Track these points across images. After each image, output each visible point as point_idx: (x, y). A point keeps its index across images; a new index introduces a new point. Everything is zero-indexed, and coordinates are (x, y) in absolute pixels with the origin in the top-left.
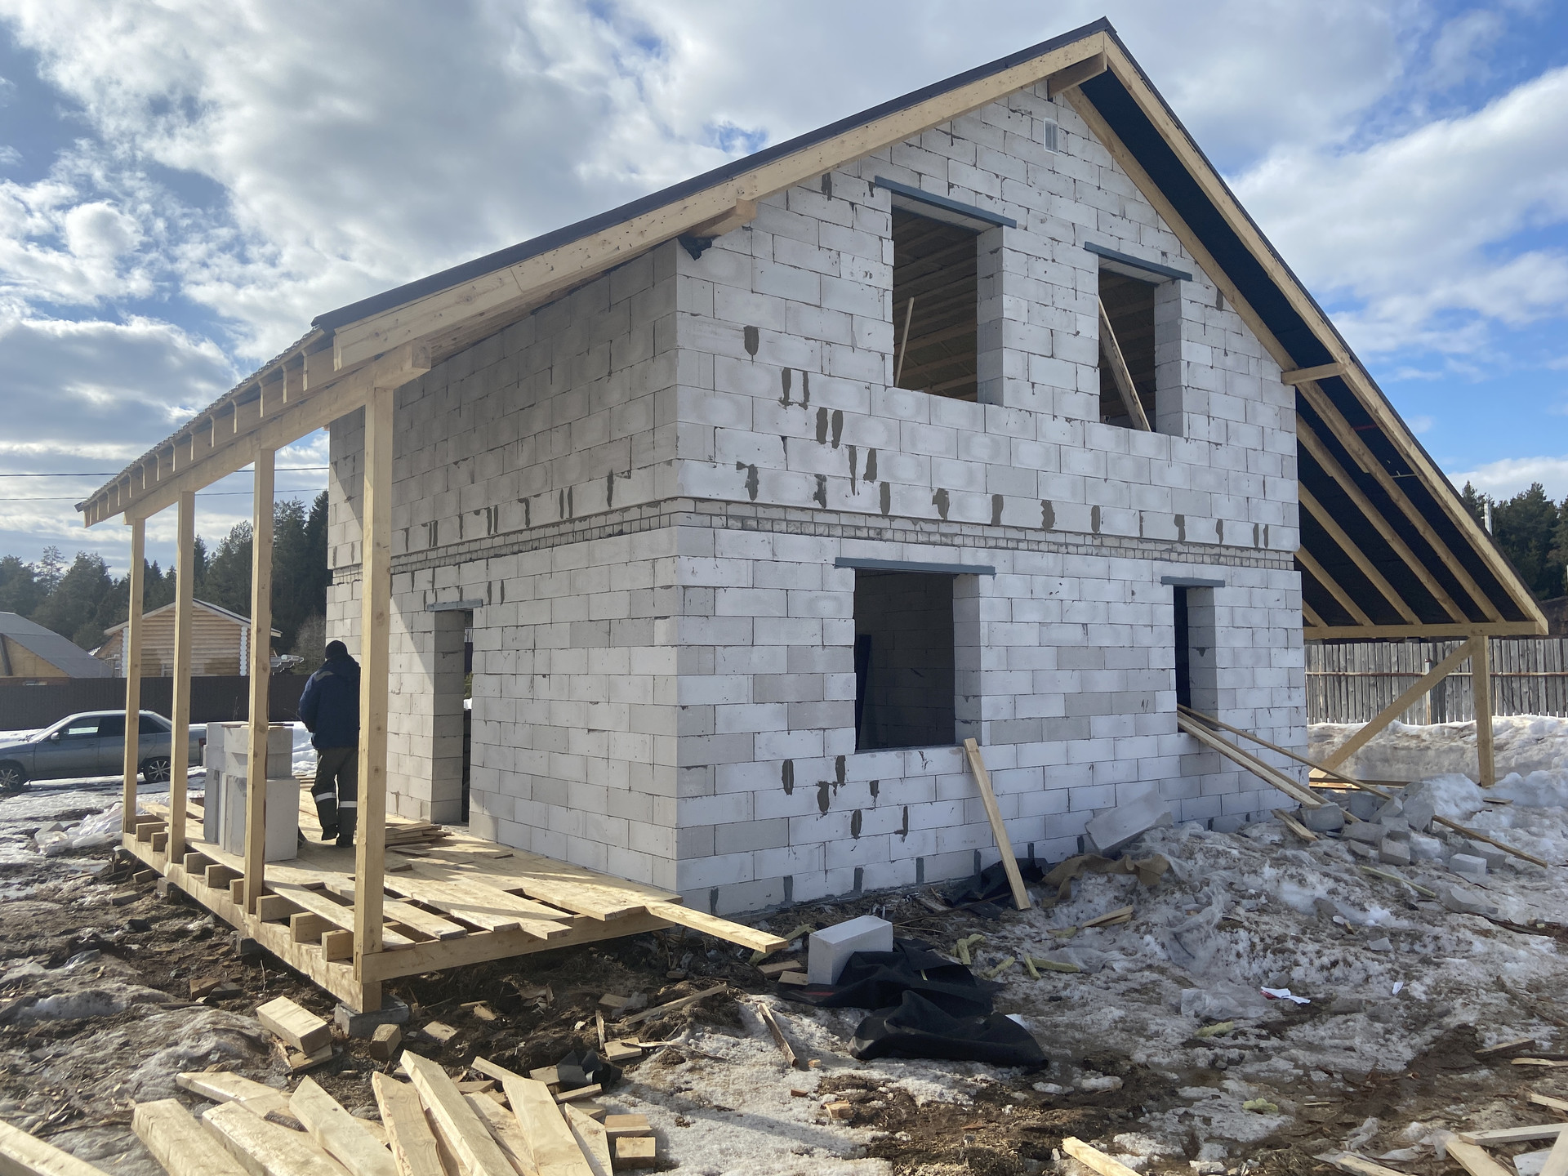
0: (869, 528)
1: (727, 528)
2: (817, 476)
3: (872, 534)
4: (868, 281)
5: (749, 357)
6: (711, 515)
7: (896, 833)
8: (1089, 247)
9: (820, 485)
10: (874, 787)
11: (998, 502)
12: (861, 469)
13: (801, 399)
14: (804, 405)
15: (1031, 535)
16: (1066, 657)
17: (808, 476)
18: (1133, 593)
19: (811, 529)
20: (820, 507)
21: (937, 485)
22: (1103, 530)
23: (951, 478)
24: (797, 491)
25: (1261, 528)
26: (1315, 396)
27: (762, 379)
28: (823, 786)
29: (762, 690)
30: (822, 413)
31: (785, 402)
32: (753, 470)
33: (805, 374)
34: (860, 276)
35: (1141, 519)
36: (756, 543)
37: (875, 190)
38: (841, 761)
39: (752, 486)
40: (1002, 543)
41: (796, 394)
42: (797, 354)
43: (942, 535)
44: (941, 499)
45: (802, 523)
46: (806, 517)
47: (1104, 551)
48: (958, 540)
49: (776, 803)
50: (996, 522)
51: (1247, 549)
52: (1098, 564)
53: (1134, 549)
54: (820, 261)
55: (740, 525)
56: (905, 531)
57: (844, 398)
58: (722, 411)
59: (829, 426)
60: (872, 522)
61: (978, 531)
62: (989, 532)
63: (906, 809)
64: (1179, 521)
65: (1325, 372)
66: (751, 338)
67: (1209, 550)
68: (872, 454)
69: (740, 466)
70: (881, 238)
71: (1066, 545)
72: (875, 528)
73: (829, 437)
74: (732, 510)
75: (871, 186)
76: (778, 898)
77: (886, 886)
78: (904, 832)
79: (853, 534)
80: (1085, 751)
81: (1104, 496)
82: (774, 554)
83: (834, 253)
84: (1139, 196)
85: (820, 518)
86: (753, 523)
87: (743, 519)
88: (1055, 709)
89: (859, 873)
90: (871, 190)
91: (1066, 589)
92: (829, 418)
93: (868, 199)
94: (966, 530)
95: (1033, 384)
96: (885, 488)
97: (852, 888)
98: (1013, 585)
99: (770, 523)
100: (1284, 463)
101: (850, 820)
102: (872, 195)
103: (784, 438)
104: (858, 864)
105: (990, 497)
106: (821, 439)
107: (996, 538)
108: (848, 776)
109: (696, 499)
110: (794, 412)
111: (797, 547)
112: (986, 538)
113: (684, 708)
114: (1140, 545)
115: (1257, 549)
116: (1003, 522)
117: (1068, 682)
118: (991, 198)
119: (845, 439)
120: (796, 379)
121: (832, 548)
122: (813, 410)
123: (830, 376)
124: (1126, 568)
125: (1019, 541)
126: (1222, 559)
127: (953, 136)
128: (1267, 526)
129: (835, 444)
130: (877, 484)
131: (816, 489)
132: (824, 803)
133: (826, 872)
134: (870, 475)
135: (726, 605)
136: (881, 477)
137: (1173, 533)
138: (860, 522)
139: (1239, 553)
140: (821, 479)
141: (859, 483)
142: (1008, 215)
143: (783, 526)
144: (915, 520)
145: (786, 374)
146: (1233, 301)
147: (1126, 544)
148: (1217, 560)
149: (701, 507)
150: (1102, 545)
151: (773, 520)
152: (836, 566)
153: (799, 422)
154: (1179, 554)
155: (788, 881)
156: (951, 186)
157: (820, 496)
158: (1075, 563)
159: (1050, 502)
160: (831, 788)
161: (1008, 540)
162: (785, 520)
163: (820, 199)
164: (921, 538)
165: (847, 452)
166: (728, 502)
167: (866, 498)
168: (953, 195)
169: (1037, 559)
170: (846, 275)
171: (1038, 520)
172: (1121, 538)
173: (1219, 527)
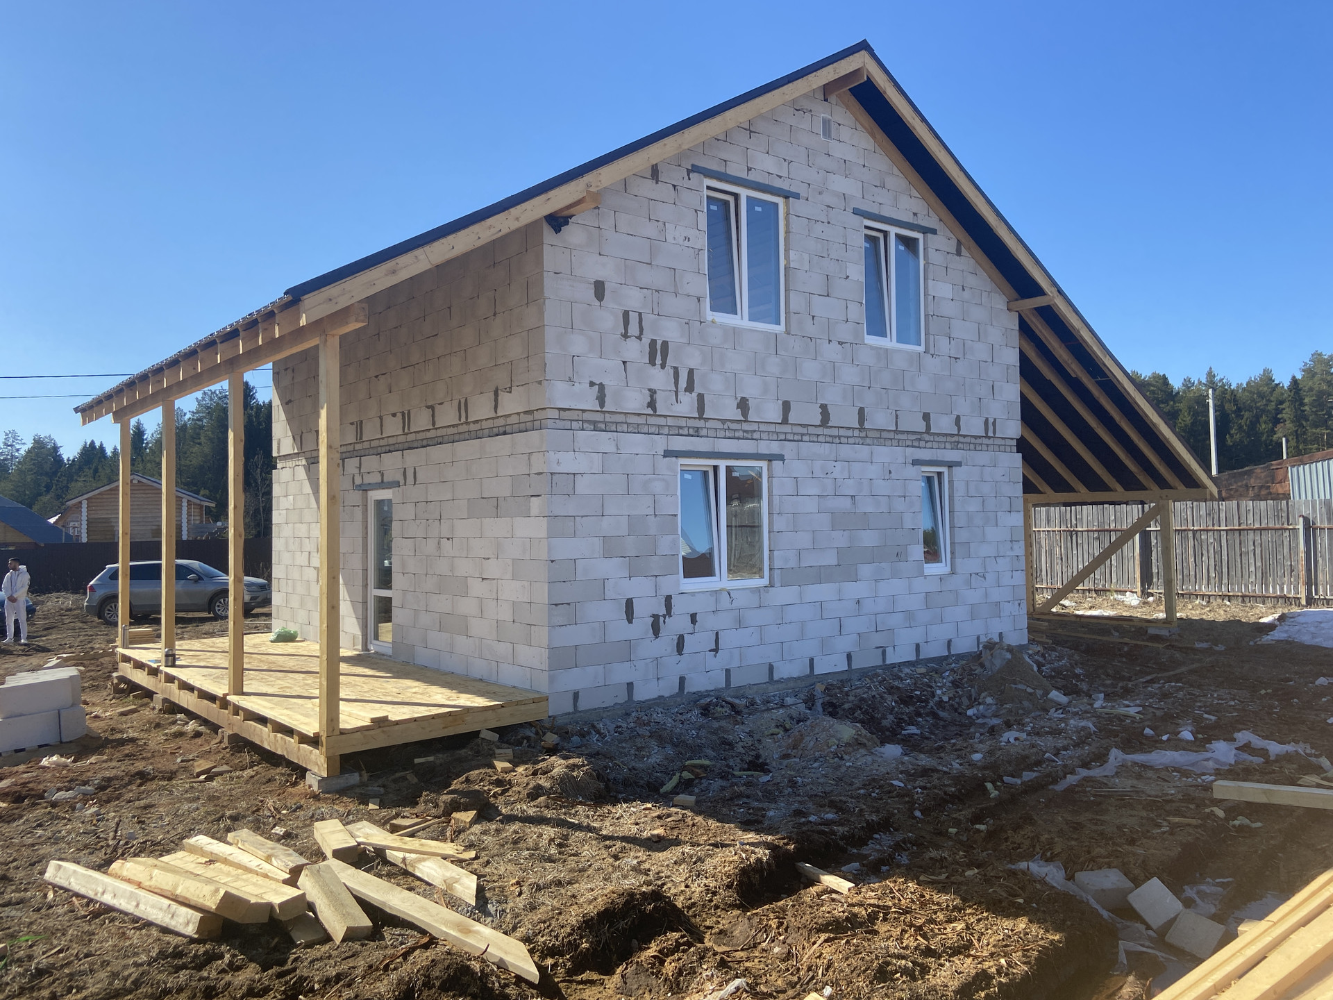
0: (689, 428)
1: (583, 430)
2: (649, 390)
3: (691, 431)
4: (687, 243)
5: (597, 303)
6: (571, 420)
7: (710, 651)
8: (856, 212)
9: (651, 396)
10: (694, 618)
11: (786, 406)
12: (683, 383)
13: (637, 334)
14: (639, 338)
15: (812, 430)
16: (838, 520)
17: (643, 390)
18: (890, 472)
19: (645, 429)
20: (652, 412)
21: (739, 395)
22: (867, 425)
23: (751, 389)
24: (635, 401)
25: (991, 421)
26: (1034, 320)
27: (608, 319)
28: (656, 617)
29: (610, 548)
30: (653, 343)
31: (625, 336)
32: (601, 387)
33: (640, 314)
34: (681, 241)
35: (897, 416)
36: (605, 441)
37: (691, 175)
38: (669, 600)
39: (601, 399)
40: (790, 437)
41: (633, 329)
42: (634, 300)
43: (746, 431)
44: (743, 405)
45: (638, 425)
46: (641, 420)
47: (868, 441)
48: (756, 436)
49: (621, 630)
50: (785, 421)
51: (980, 437)
52: (863, 451)
53: (891, 439)
54: (650, 230)
55: (592, 427)
56: (716, 429)
57: (670, 332)
58: (578, 344)
59: (658, 352)
60: (691, 423)
61: (772, 428)
62: (780, 428)
63: (717, 634)
64: (926, 417)
65: (1039, 302)
66: (599, 289)
67: (949, 439)
68: (691, 372)
69: (592, 384)
70: (696, 211)
71: (839, 437)
72: (693, 428)
73: (658, 361)
74: (587, 416)
75: (689, 172)
76: (623, 698)
77: (702, 689)
78: (716, 650)
79: (677, 432)
80: (854, 590)
81: (868, 400)
82: (618, 449)
84: (896, 171)
85: (652, 420)
86: (603, 426)
87: (595, 423)
88: (830, 559)
89: (682, 680)
90: (688, 175)
91: (838, 470)
92: (658, 347)
93: (687, 183)
94: (763, 427)
95: (813, 317)
96: (701, 398)
97: (677, 691)
98: (799, 468)
99: (615, 426)
100: (1009, 371)
101: (676, 641)
102: (689, 179)
103: (624, 363)
104: (682, 674)
105: (780, 402)
106: (652, 362)
107: (786, 433)
108: (674, 610)
109: (560, 409)
110: (632, 344)
111: (635, 443)
112: (777, 433)
113: (552, 561)
114: (896, 436)
115: (987, 437)
116: (789, 421)
117: (840, 539)
118: (780, 177)
119: (670, 362)
120: (633, 318)
121: (661, 443)
122: (646, 341)
123: (658, 315)
124: (884, 453)
125: (803, 435)
126: (960, 445)
127: (751, 131)
128: (995, 420)
129: (663, 366)
130: (694, 395)
131: (649, 399)
132: (656, 629)
133: (658, 679)
134: (690, 388)
135: (582, 486)
136: (698, 389)
137: (922, 427)
138: (682, 423)
139: (973, 440)
140: (653, 392)
141: (681, 395)
142: (793, 189)
143: (625, 427)
144: (724, 421)
145: (626, 315)
146: (968, 249)
147: (884, 435)
148: (956, 445)
149: (564, 415)
150: (867, 437)
151: (617, 423)
152: (665, 456)
153: (635, 351)
154: (927, 442)
155: (630, 685)
156: (749, 169)
157: (652, 404)
158: (846, 450)
159: (826, 405)
160: (661, 619)
161: (794, 434)
162: (626, 423)
163: (650, 183)
164: (728, 434)
165: (672, 372)
166: (584, 411)
167: (687, 404)
168: (753, 177)
169: (815, 448)
170: (670, 239)
171: (817, 420)
172: (881, 431)
173: (958, 421)
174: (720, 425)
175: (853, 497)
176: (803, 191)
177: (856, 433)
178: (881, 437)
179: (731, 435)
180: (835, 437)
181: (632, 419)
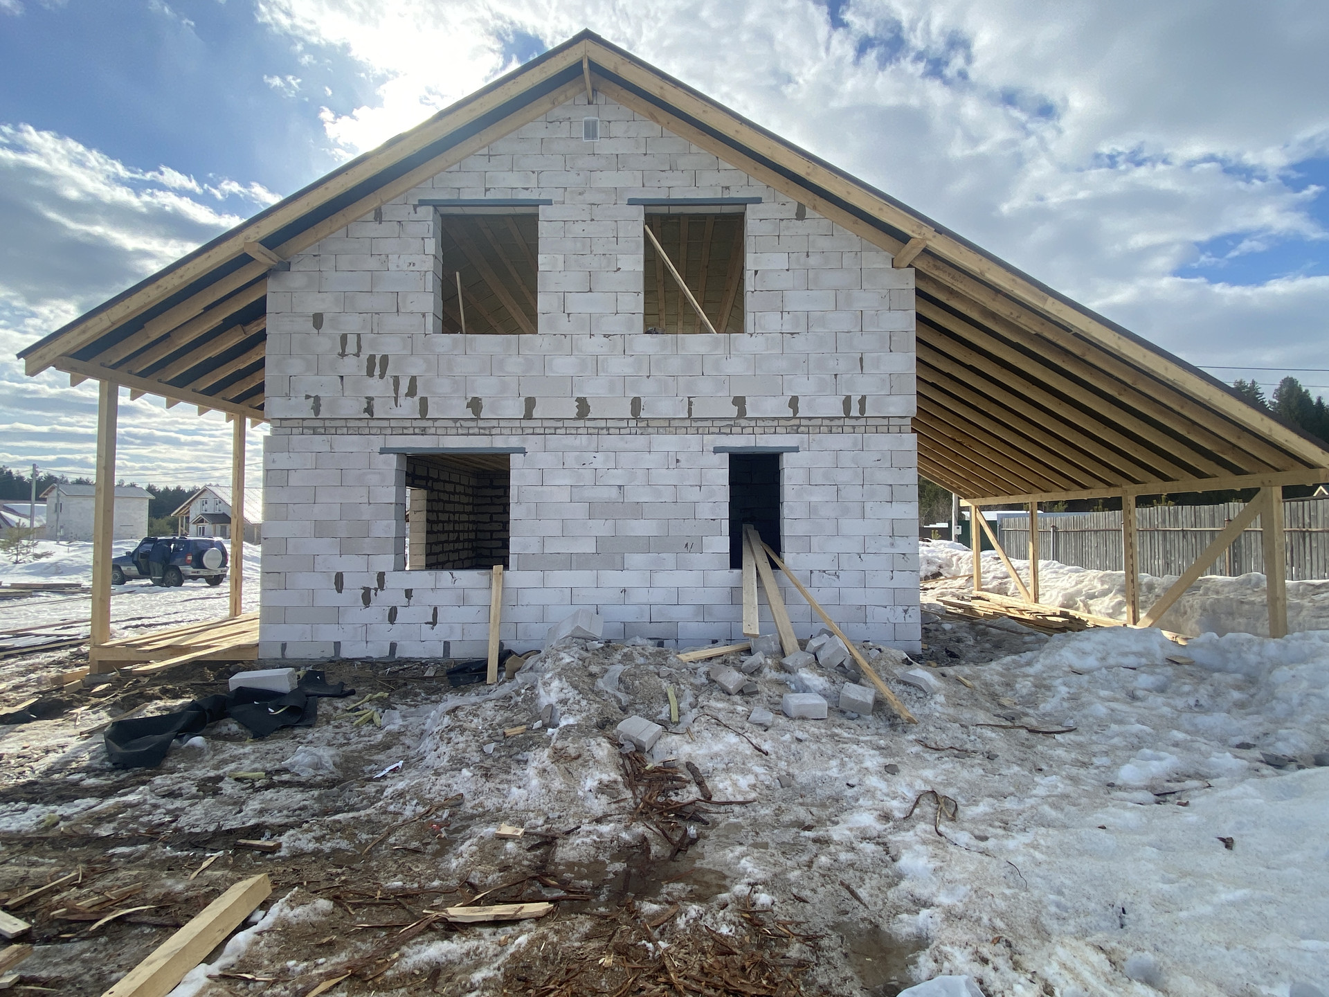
0: (414, 428)
2: (366, 398)
3: (417, 431)
4: (412, 268)
5: (316, 331)
7: (426, 624)
8: (632, 202)
9: (368, 403)
10: (409, 594)
11: (530, 403)
12: (404, 387)
13: (355, 351)
14: (357, 355)
15: (567, 423)
16: (595, 510)
17: (360, 398)
18: (678, 461)
19: (367, 431)
20: (369, 417)
21: (470, 396)
22: (643, 415)
23: (483, 389)
25: (855, 399)
27: (325, 343)
28: (367, 591)
29: (321, 529)
30: (371, 359)
31: (343, 355)
32: (317, 399)
33: (359, 335)
34: (405, 267)
35: (690, 403)
36: (319, 443)
37: (418, 209)
38: (381, 577)
39: (317, 408)
40: (537, 431)
41: (351, 347)
42: (352, 324)
43: (480, 428)
44: (474, 404)
45: (359, 428)
48: (494, 432)
49: (330, 597)
50: (528, 416)
51: (837, 418)
54: (373, 264)
57: (390, 346)
58: (296, 366)
59: (377, 365)
60: (415, 424)
61: (517, 424)
62: (525, 423)
63: (435, 609)
64: (739, 402)
66: (318, 320)
67: (782, 423)
68: (413, 380)
69: (308, 397)
70: (423, 239)
71: (608, 429)
73: (377, 372)
74: (306, 423)
75: (415, 207)
76: (330, 653)
77: (416, 656)
78: (434, 623)
81: (646, 390)
82: (331, 448)
83: (383, 256)
85: (372, 423)
87: (314, 428)
89: (393, 646)
90: (415, 210)
91: (599, 461)
92: (377, 361)
93: (413, 216)
94: (502, 423)
95: (569, 314)
96: (424, 401)
97: (387, 654)
98: (546, 460)
100: (893, 338)
101: (388, 612)
102: (417, 212)
103: (342, 377)
104: (393, 640)
105: (523, 399)
106: (370, 373)
107: (533, 428)
108: (387, 585)
109: (281, 419)
110: (350, 361)
111: (349, 443)
112: (522, 428)
113: (265, 539)
114: (692, 422)
115: (850, 417)
116: (534, 416)
117: (601, 528)
118: (527, 189)
119: (390, 372)
120: (352, 340)
121: (377, 442)
122: (364, 357)
123: (378, 334)
124: (667, 443)
127: (490, 156)
128: (864, 398)
129: (382, 376)
130: (417, 399)
131: (366, 406)
132: (367, 599)
133: (367, 642)
134: (412, 392)
135: (294, 479)
136: (421, 393)
137: (733, 411)
138: (408, 424)
139: (826, 422)
140: (370, 399)
141: (401, 400)
142: (543, 197)
145: (344, 339)
147: (673, 423)
149: (285, 423)
151: (336, 428)
152: (381, 453)
153: (352, 366)
154: (743, 428)
155: (337, 645)
156: (487, 190)
157: (369, 410)
158: (615, 441)
159: (585, 398)
160: (373, 592)
163: (375, 225)
165: (391, 381)
166: (303, 419)
167: (408, 407)
168: (490, 196)
169: (570, 441)
170: (392, 267)
171: (573, 412)
172: (670, 419)
173: (794, 403)
174: (451, 424)
175: (620, 487)
176: (556, 196)
177: (633, 423)
178: (669, 425)
179: (465, 431)
180: (602, 428)
181: (351, 423)
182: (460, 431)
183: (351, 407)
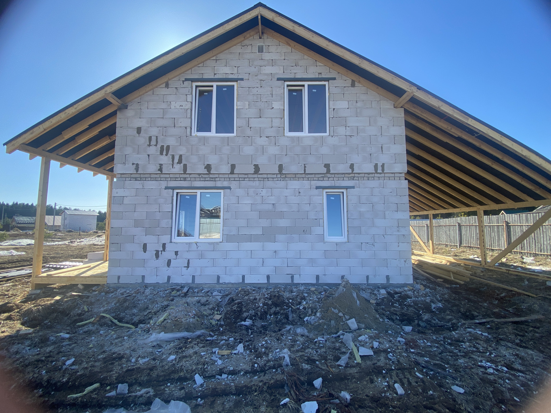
0: (181, 178)
2: (159, 164)
4: (181, 107)
5: (138, 135)
6: (126, 178)
7: (184, 267)
8: (279, 79)
9: (160, 167)
10: (176, 253)
11: (233, 167)
12: (176, 160)
13: (155, 144)
14: (156, 145)
17: (156, 165)
18: (299, 193)
20: (160, 173)
21: (206, 163)
22: (284, 172)
23: (212, 160)
25: (380, 165)
27: (142, 140)
28: (157, 252)
29: (137, 223)
30: (162, 147)
32: (137, 165)
33: (157, 137)
34: (178, 107)
35: (305, 167)
36: (138, 184)
37: (184, 82)
38: (164, 245)
39: (137, 169)
40: (236, 179)
41: (153, 142)
42: (154, 132)
43: (210, 178)
44: (208, 167)
45: (156, 178)
46: (158, 176)
47: (287, 179)
48: (216, 179)
49: (141, 255)
50: (232, 173)
52: (282, 183)
54: (164, 106)
55: (135, 180)
56: (195, 178)
57: (171, 142)
58: (128, 150)
59: (165, 150)
60: (182, 176)
61: (227, 176)
62: (230, 176)
63: (189, 260)
64: (327, 166)
66: (139, 130)
67: (346, 175)
68: (181, 156)
69: (133, 164)
70: (186, 95)
71: (268, 178)
72: (183, 178)
73: (165, 153)
74: (132, 176)
75: (183, 81)
76: (140, 281)
77: (179, 282)
78: (188, 267)
79: (175, 180)
81: (285, 161)
82: (143, 187)
83: (169, 103)
85: (162, 176)
86: (139, 179)
88: (259, 232)
89: (169, 278)
91: (264, 192)
92: (165, 148)
93: (182, 86)
94: (221, 176)
95: (250, 127)
96: (185, 166)
97: (166, 281)
98: (240, 192)
99: (145, 179)
100: (396, 138)
101: (167, 262)
102: (183, 84)
103: (149, 155)
104: (169, 275)
105: (230, 165)
106: (161, 154)
107: (234, 178)
108: (167, 249)
109: (121, 174)
110: (153, 148)
111: (151, 185)
112: (229, 178)
113: (112, 228)
115: (377, 173)
116: (235, 172)
118: (233, 74)
119: (170, 153)
120: (154, 139)
121: (164, 184)
122: (159, 146)
123: (165, 136)
125: (244, 178)
126: (355, 178)
127: (216, 60)
128: (383, 164)
129: (167, 155)
130: (182, 165)
132: (157, 256)
133: (157, 276)
134: (180, 162)
135: (126, 201)
136: (184, 162)
137: (324, 170)
138: (178, 176)
139: (366, 175)
140: (161, 165)
141: (175, 165)
142: (240, 77)
143: (150, 179)
144: (199, 174)
145: (150, 138)
148: (353, 178)
149: (122, 176)
152: (165, 189)
153: (153, 150)
154: (329, 178)
155: (143, 277)
156: (215, 74)
157: (161, 170)
158: (270, 183)
159: (258, 165)
160: (160, 252)
161: (240, 178)
162: (150, 177)
163: (164, 89)
165: (171, 157)
166: (131, 174)
167: (178, 169)
168: (216, 77)
169: (251, 183)
170: (173, 107)
171: (252, 171)
172: (295, 174)
173: (352, 166)
174: (197, 176)
175: (273, 204)
176: (245, 77)
177: (279, 176)
178: (295, 176)
179: (204, 179)
180: (265, 178)
181: (152, 176)
182: (201, 179)
183: (152, 168)
